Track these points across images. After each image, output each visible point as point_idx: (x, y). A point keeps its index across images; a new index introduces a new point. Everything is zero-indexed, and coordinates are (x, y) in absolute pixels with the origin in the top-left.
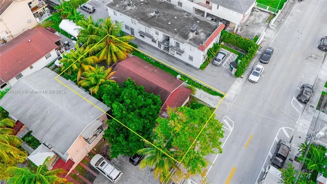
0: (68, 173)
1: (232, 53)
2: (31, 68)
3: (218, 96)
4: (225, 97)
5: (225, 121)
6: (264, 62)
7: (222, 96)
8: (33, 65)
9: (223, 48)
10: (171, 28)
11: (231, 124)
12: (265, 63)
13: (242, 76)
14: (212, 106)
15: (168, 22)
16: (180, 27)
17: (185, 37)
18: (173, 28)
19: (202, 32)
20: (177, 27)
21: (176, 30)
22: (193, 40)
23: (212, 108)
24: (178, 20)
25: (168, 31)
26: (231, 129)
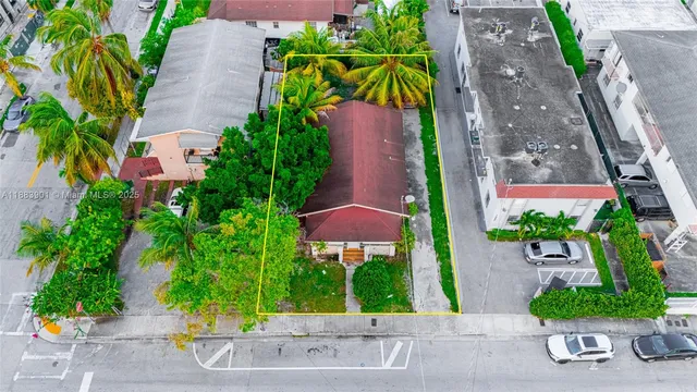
0: (148, 178)
1: (596, 270)
2: (276, 26)
3: (448, 301)
4: (459, 315)
5: (399, 345)
6: (637, 348)
7: (455, 308)
8: (281, 24)
9: (592, 244)
10: (506, 116)
11: (400, 359)
12: (637, 355)
13: (547, 322)
14: (417, 303)
15: (518, 103)
16: (525, 129)
17: (507, 148)
18: (509, 120)
19: (551, 168)
20: (519, 124)
21: (510, 125)
22: (513, 166)
23: (410, 304)
24: (539, 116)
25: (494, 117)
26: (387, 366)
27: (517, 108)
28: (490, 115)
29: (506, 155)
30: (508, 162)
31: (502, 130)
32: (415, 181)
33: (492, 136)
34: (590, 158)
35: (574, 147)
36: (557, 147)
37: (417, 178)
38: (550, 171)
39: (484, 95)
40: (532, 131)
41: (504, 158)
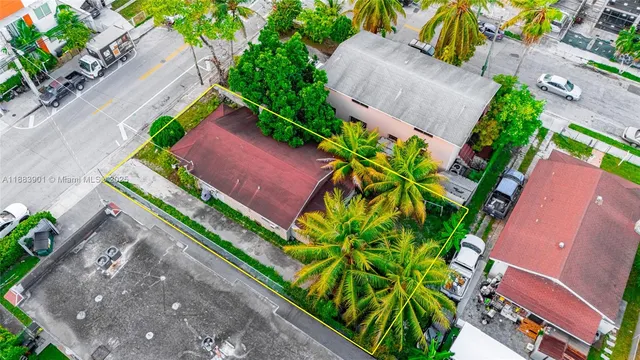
10: (176, 285)
15: (180, 314)
16: (147, 288)
17: (143, 251)
18: (169, 284)
19: (88, 270)
20: (156, 288)
21: (163, 278)
22: (124, 240)
23: (140, 159)
24: (145, 319)
25: (187, 273)
26: (121, 125)
27: (176, 306)
28: (192, 272)
29: (138, 244)
30: (131, 240)
31: (166, 266)
32: (230, 229)
33: (168, 250)
34: (56, 318)
35: (81, 316)
36: (98, 299)
37: (230, 233)
38: (87, 265)
39: (222, 288)
40: (138, 292)
41: (138, 240)
